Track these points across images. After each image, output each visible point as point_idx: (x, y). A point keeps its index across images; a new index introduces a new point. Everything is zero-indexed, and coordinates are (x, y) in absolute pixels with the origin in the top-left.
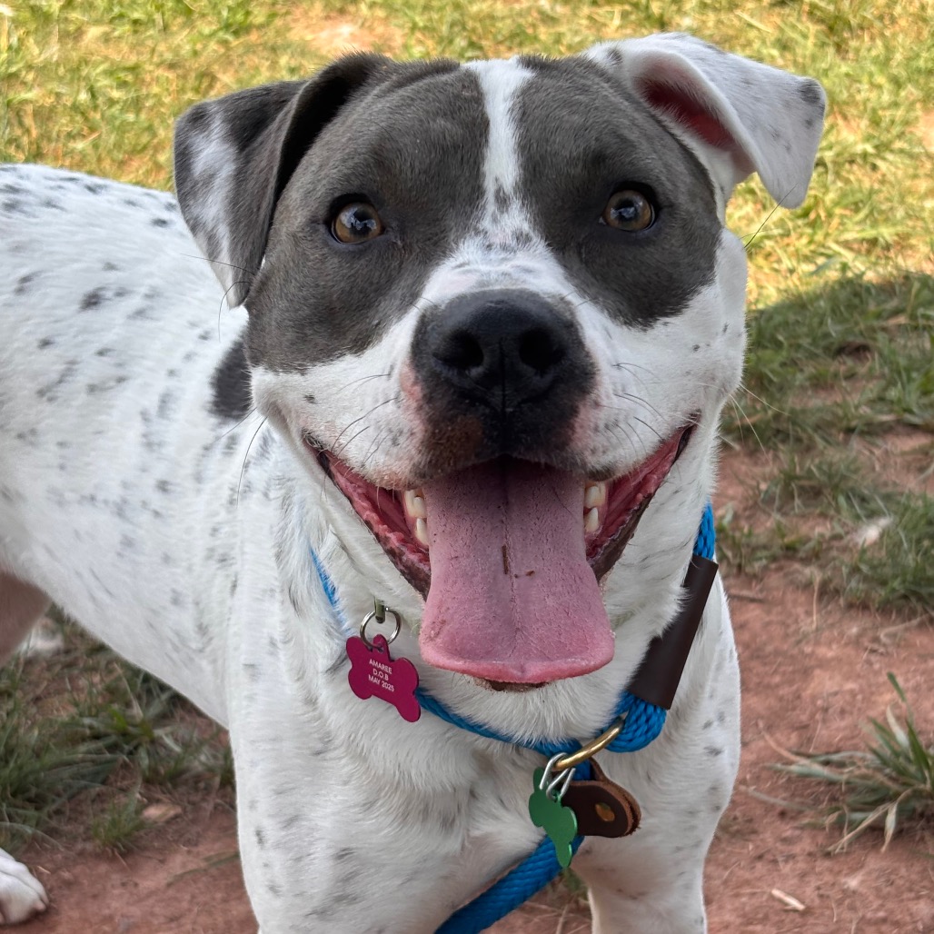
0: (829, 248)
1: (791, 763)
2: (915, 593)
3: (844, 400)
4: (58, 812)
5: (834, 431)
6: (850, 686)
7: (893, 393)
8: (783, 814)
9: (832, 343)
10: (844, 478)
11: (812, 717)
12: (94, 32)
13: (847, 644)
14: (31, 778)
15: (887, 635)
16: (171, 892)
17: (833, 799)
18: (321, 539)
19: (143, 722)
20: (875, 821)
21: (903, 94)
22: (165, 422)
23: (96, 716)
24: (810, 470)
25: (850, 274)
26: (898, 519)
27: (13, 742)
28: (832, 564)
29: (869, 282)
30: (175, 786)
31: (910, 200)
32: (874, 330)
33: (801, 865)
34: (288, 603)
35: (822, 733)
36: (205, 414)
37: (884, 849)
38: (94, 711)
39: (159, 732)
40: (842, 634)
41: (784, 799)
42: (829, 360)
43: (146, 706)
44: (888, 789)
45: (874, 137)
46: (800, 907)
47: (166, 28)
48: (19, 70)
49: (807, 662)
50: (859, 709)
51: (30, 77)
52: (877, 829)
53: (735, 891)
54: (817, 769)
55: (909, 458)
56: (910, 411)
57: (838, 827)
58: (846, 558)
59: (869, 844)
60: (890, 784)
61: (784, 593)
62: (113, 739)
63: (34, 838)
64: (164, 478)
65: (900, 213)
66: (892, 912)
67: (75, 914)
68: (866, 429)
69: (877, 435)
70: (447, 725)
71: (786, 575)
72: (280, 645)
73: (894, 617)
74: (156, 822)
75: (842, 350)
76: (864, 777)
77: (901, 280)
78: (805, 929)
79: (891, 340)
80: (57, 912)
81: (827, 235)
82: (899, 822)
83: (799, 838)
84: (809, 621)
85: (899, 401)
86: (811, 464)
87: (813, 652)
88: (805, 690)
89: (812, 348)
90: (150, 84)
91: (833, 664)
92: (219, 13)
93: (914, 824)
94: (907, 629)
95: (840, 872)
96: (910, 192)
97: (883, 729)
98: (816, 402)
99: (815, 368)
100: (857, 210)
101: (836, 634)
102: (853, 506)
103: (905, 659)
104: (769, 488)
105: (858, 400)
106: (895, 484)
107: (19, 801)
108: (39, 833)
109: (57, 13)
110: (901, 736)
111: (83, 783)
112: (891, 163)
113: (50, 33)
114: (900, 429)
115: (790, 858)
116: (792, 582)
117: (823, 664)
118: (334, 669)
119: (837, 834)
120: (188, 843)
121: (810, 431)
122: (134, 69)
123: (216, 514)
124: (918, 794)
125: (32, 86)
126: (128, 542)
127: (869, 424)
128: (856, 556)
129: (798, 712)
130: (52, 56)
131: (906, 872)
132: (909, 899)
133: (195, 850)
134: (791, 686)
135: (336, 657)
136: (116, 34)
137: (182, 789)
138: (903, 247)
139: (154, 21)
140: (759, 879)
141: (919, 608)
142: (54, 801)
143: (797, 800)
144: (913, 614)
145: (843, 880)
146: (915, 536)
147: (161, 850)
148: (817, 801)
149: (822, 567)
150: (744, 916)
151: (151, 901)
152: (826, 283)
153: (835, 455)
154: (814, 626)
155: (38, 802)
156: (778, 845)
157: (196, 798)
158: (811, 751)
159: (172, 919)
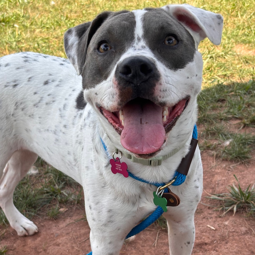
0: (215, 77)
1: (211, 196)
2: (238, 157)
3: (220, 112)
4: (39, 210)
5: (218, 120)
6: (224, 178)
7: (231, 110)
8: (209, 208)
9: (216, 99)
10: (221, 130)
11: (215, 185)
12: (38, 30)
13: (223, 169)
14: (33, 202)
15: (232, 167)
16: (67, 228)
17: (221, 204)
18: (103, 135)
19: (58, 189)
20: (231, 209)
21: (230, 41)
22: (65, 111)
23: (47, 188)
24: (212, 129)
25: (220, 83)
26: (234, 140)
27: (28, 194)
28: (219, 150)
29: (224, 85)
30: (66, 204)
31: (233, 65)
32: (226, 96)
33: (214, 219)
34: (95, 151)
35: (217, 189)
36: (74, 108)
37: (233, 215)
38: (47, 187)
39: (62, 191)
40: (221, 167)
41: (209, 205)
42: (216, 103)
43: (59, 186)
44: (234, 201)
45: (224, 51)
46: (214, 229)
47: (55, 29)
48: (21, 40)
49: (213, 173)
50: (226, 184)
51: (23, 41)
52: (232, 211)
53: (199, 226)
54: (217, 197)
55: (236, 125)
56: (235, 115)
57: (222, 210)
58: (222, 149)
59: (230, 214)
60: (235, 200)
61: (207, 158)
62: (51, 193)
63: (34, 216)
64: (65, 124)
65: (231, 68)
66: (236, 230)
67: (45, 233)
68: (225, 119)
69: (228, 120)
70: (133, 179)
71: (207, 153)
72: (94, 162)
73: (233, 162)
74: (62, 212)
75: (219, 101)
76: (228, 199)
77: (232, 84)
78: (215, 234)
79: (231, 98)
80: (41, 233)
81: (214, 74)
82: (237, 209)
83: (213, 213)
84: (213, 164)
85: (233, 112)
86: (213, 127)
87: (215, 171)
88: (213, 180)
89: (212, 100)
90: (51, 42)
91: (219, 173)
92: (67, 25)
93: (240, 210)
94: (237, 165)
95: (223, 221)
96: (233, 63)
97: (232, 188)
98: (213, 113)
99: (213, 105)
100: (221, 68)
101: (220, 166)
102: (223, 137)
103: (236, 172)
104: (203, 133)
105: (223, 112)
106: (233, 131)
107: (30, 207)
108: (35, 214)
109: (29, 26)
110: (237, 190)
111: (45, 203)
112: (228, 57)
113: (27, 31)
114: (233, 119)
115: (211, 218)
116: (209, 155)
117: (217, 173)
118: (107, 166)
119: (222, 212)
120: (70, 217)
121: (212, 119)
122: (47, 39)
123: (77, 132)
124: (241, 203)
125: (24, 43)
126: (57, 140)
127: (226, 118)
128: (224, 148)
129: (211, 184)
130: (28, 36)
131: (239, 220)
132: (240, 227)
133: (72, 218)
134: (210, 179)
135: (107, 163)
136: (43, 31)
137: (68, 204)
138: (232, 76)
139: (52, 27)
140: (204, 223)
141: (240, 160)
142: (38, 207)
143: (212, 205)
144: (238, 161)
145: (224, 223)
146: (238, 143)
147: (64, 218)
148: (217, 205)
149: (216, 151)
150: (201, 231)
151: (62, 230)
152: (214, 85)
153: (218, 125)
154: (215, 165)
155: (35, 208)
156: (208, 215)
157: (72, 206)
158: (215, 193)
159: (67, 234)
